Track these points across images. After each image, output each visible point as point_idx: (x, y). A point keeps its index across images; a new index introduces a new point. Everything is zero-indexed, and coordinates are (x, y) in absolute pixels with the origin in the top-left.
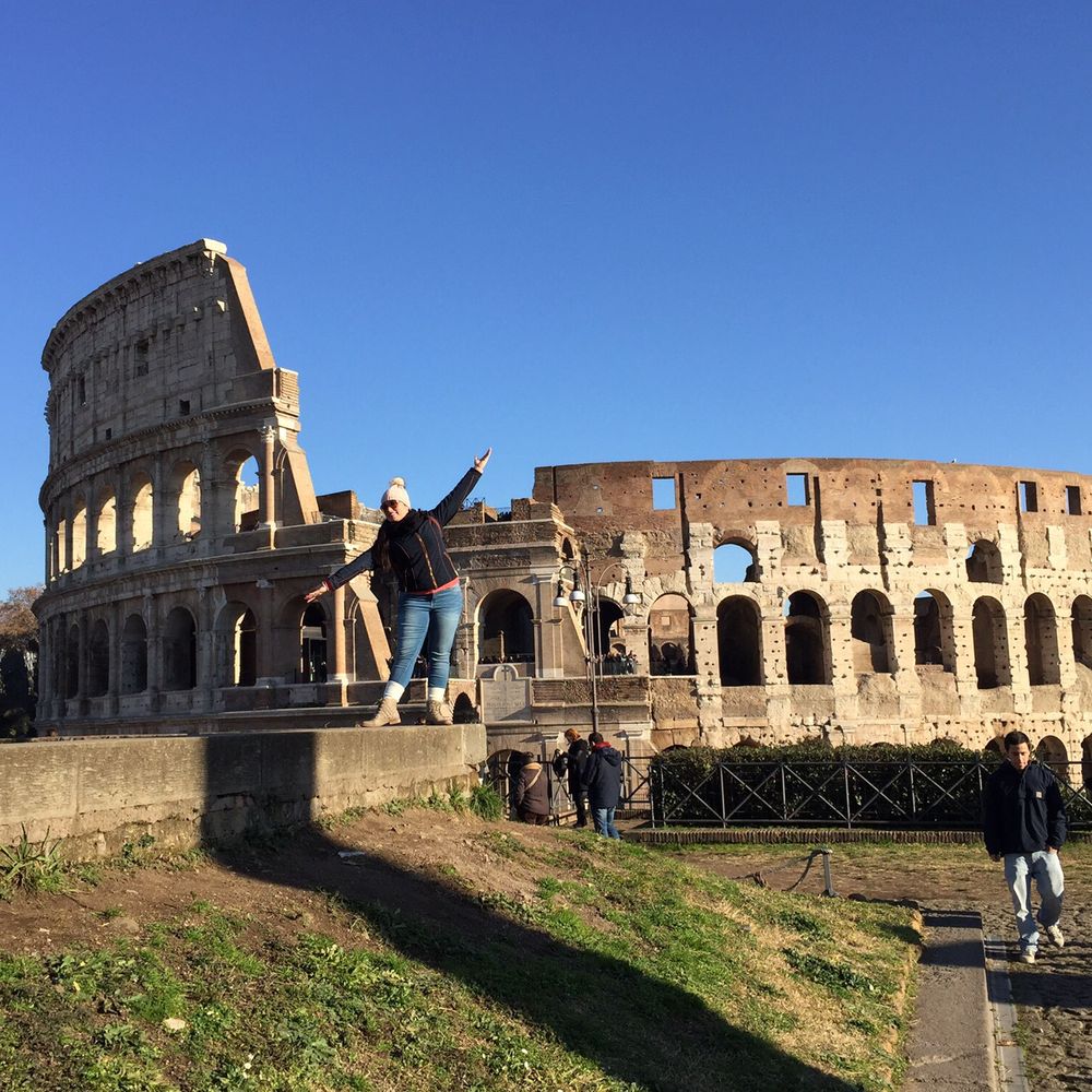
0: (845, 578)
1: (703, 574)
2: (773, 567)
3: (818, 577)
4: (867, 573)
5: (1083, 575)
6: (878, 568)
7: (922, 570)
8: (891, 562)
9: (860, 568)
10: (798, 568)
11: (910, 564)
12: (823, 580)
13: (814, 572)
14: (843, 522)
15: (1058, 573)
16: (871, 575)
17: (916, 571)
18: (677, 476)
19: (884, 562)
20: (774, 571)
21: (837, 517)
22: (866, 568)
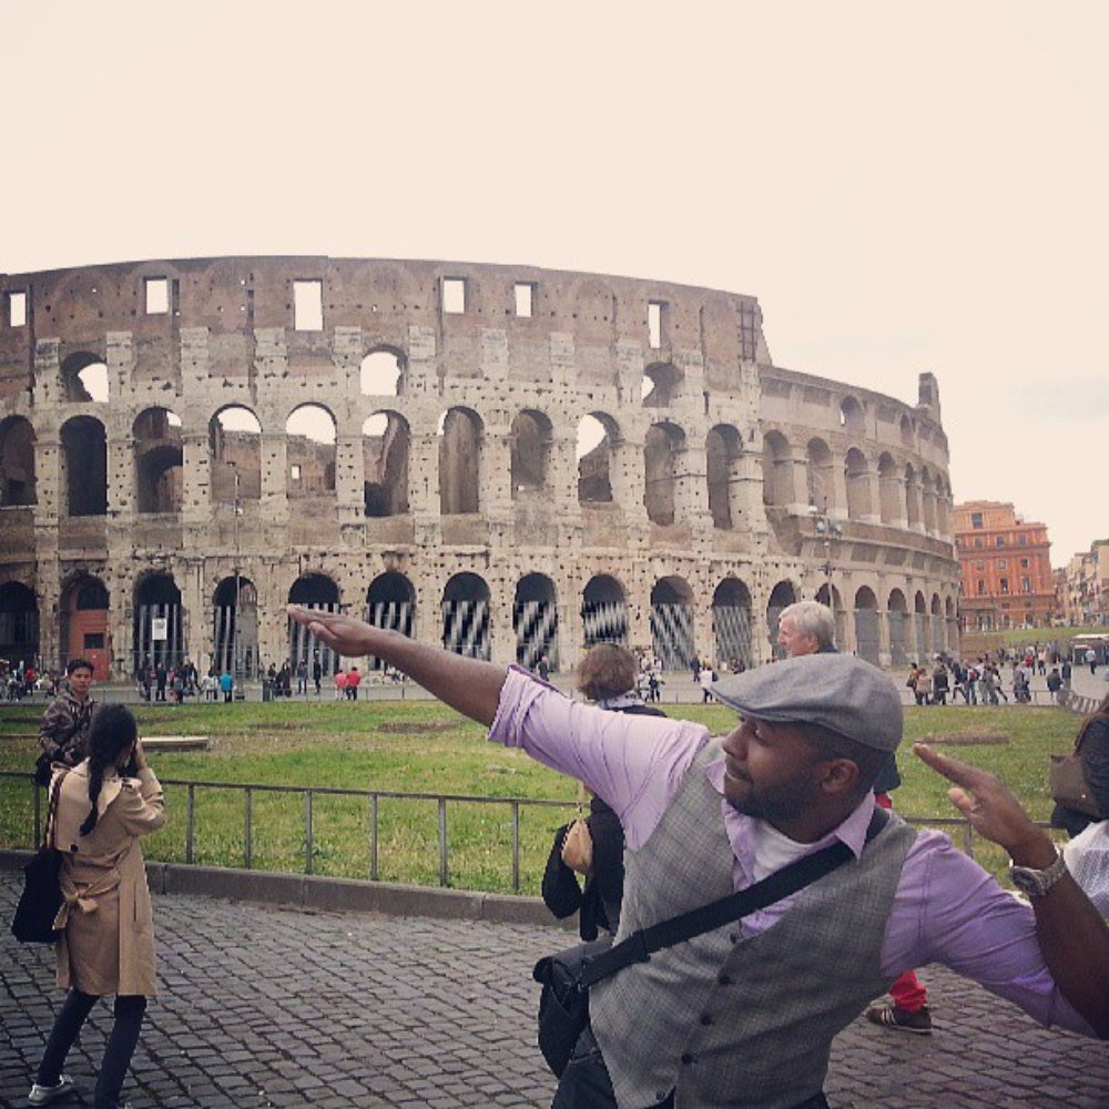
0: (204, 391)
1: (47, 394)
2: (122, 383)
3: (172, 392)
4: (231, 385)
5: (534, 386)
6: (245, 380)
7: (302, 380)
8: (262, 373)
9: (222, 381)
10: (150, 383)
11: (285, 375)
12: (177, 395)
13: (168, 386)
14: (206, 329)
15: (492, 384)
16: (236, 387)
17: (294, 381)
18: (28, 288)
19: (253, 373)
20: (123, 388)
21: (198, 324)
22: (229, 380)
